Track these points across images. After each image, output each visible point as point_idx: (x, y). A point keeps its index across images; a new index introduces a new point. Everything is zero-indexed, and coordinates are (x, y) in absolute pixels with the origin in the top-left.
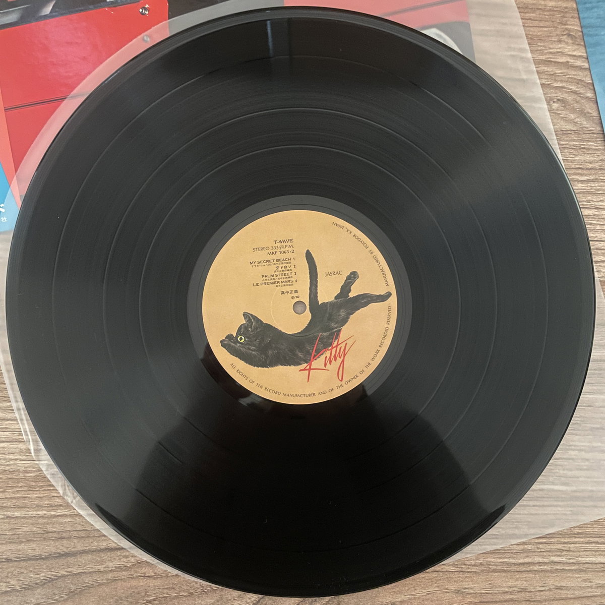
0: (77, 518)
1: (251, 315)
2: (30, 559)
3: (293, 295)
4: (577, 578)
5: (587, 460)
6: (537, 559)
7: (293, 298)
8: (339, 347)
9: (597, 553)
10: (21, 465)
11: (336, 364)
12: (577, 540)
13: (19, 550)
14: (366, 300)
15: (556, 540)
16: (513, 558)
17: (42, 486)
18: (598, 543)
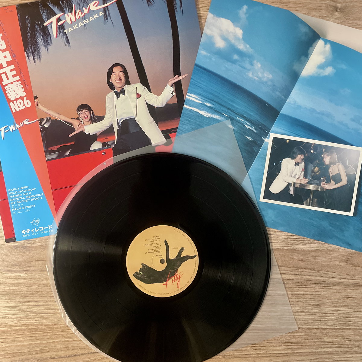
0: (80, 341)
1: (145, 264)
2: (62, 357)
3: (160, 256)
4: (267, 359)
5: (269, 315)
6: (252, 353)
7: (160, 257)
8: (177, 276)
9: (274, 350)
10: (59, 322)
11: (176, 282)
12: (266, 345)
13: (58, 354)
14: (187, 258)
15: (259, 345)
16: (243, 352)
17: (67, 330)
18: (274, 346)
